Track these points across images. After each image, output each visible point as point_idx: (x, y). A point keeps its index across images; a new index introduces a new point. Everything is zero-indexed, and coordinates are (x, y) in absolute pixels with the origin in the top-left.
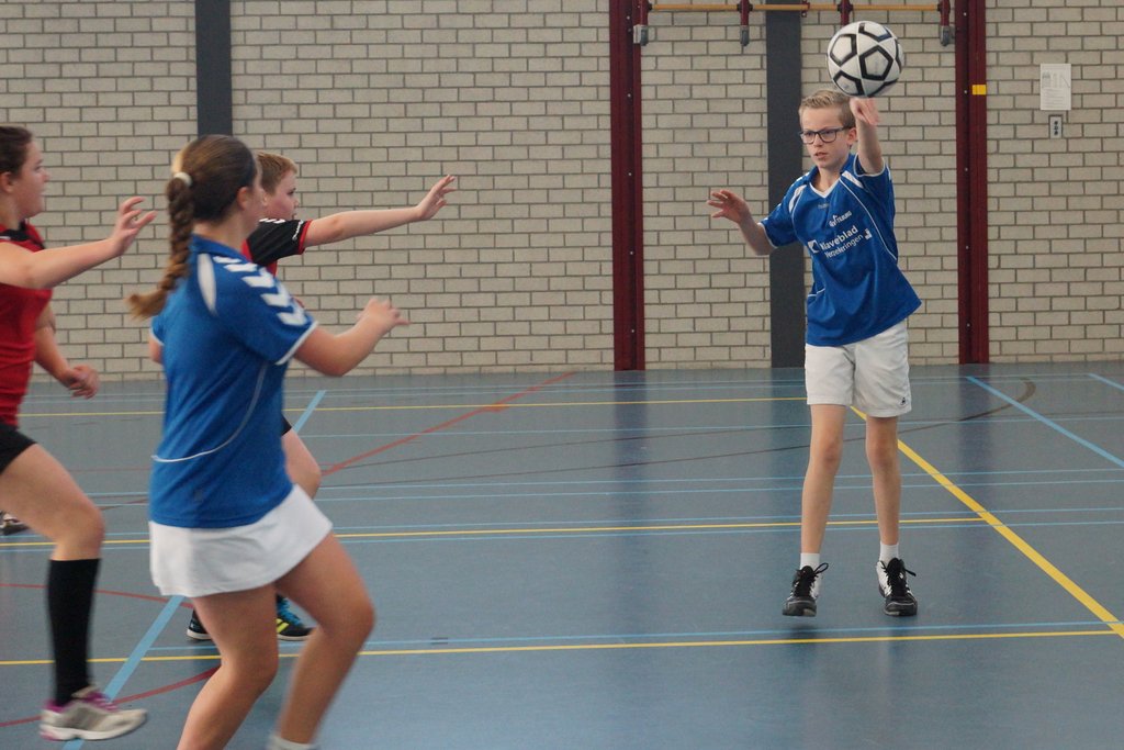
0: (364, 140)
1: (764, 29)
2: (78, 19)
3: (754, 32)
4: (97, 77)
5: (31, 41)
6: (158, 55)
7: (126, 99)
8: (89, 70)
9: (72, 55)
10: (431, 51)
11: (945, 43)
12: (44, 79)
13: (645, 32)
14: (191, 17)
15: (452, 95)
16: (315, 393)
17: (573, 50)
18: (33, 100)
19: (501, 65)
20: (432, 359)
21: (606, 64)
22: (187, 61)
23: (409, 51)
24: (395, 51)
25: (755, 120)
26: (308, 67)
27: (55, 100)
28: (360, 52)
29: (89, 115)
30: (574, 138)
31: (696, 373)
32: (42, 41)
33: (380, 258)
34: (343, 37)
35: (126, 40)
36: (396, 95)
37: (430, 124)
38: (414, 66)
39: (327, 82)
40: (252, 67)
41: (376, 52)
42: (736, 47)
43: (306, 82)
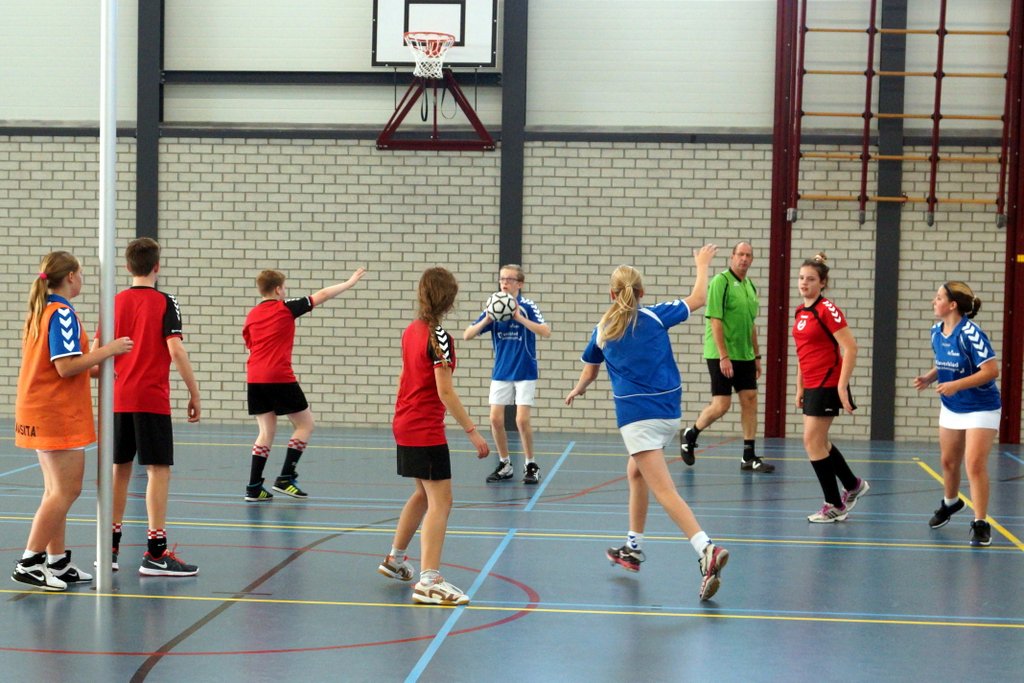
1: (876, 214)
2: (426, 195)
3: (869, 215)
4: (437, 233)
5: (396, 209)
6: (476, 220)
7: (454, 248)
8: (432, 229)
9: (421, 219)
10: (652, 222)
11: (1000, 226)
12: (403, 234)
13: (795, 214)
14: (498, 196)
15: (665, 252)
16: (568, 443)
17: (747, 224)
18: (396, 247)
19: (698, 233)
21: (767, 234)
22: (494, 224)
23: (638, 222)
24: (628, 222)
25: (867, 274)
26: (572, 231)
27: (409, 248)
28: (606, 221)
32: (404, 209)
34: (595, 212)
35: (456, 210)
36: (628, 251)
38: (640, 232)
39: (583, 241)
40: (536, 230)
41: (615, 222)
42: (856, 225)
43: (570, 240)
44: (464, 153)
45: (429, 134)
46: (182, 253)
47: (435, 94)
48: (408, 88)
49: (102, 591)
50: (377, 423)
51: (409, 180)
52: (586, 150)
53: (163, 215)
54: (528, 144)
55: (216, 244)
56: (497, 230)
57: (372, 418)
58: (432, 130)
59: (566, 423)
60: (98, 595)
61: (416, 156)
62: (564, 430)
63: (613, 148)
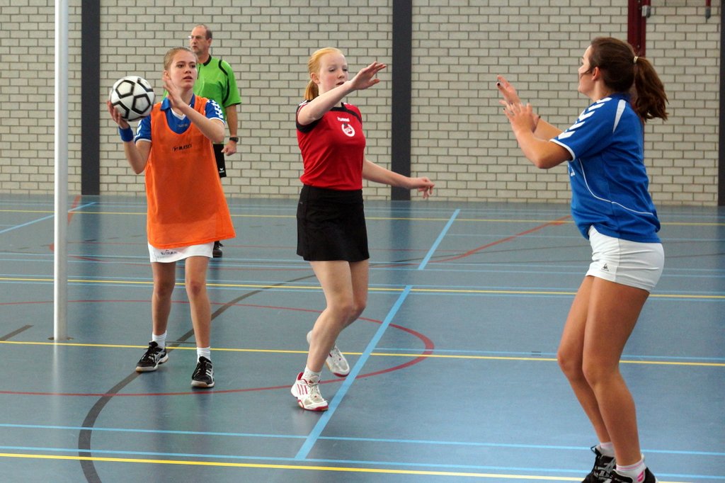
0: (485, 69)
1: (720, 9)
3: (714, 11)
4: (338, 31)
5: (303, 11)
6: (372, 19)
7: (354, 44)
8: (334, 27)
9: (325, 19)
10: (525, 19)
12: (309, 32)
13: (649, 10)
15: (536, 44)
16: (454, 211)
17: (607, 20)
18: (303, 44)
19: (564, 28)
20: (520, 194)
22: (388, 23)
24: (503, 19)
25: (713, 62)
27: (315, 44)
28: (485, 19)
31: (672, 207)
32: (309, 11)
33: (492, 136)
34: (474, 11)
35: (355, 11)
36: (504, 44)
37: (523, 61)
38: (515, 28)
39: (465, 36)
40: (423, 27)
41: (492, 19)
42: (703, 19)
43: (453, 36)
46: (120, 51)
49: (60, 340)
50: (288, 195)
53: (104, 19)
55: (149, 43)
56: (390, 28)
57: (283, 190)
59: (453, 193)
60: (55, 344)
62: (450, 199)
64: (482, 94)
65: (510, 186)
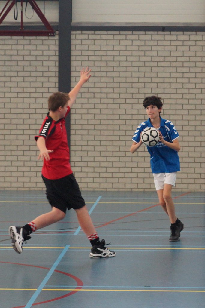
0: (117, 106)
2: (17, 61)
4: (24, 82)
6: (45, 74)
7: (33, 90)
8: (21, 79)
9: (15, 74)
10: (142, 75)
12: (5, 82)
14: (57, 61)
16: (98, 197)
17: (193, 75)
19: (167, 80)
20: (140, 186)
22: (55, 77)
23: (134, 75)
24: (129, 74)
26: (98, 80)
27: (8, 90)
28: (117, 74)
29: (20, 95)
30: (193, 107)
32: (5, 69)
33: (122, 149)
34: (110, 69)
35: (34, 69)
36: (129, 90)
38: (136, 80)
39: (104, 85)
41: (122, 74)
43: (97, 85)
44: (38, 38)
45: (19, 27)
47: (22, 5)
48: (6, 2)
51: (7, 53)
52: (106, 36)
54: (73, 32)
56: (57, 80)
58: (20, 25)
59: (97, 185)
61: (11, 39)
62: (96, 190)
63: (120, 34)
64: (116, 122)
65: (134, 181)
